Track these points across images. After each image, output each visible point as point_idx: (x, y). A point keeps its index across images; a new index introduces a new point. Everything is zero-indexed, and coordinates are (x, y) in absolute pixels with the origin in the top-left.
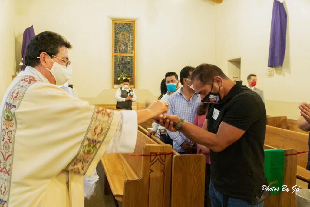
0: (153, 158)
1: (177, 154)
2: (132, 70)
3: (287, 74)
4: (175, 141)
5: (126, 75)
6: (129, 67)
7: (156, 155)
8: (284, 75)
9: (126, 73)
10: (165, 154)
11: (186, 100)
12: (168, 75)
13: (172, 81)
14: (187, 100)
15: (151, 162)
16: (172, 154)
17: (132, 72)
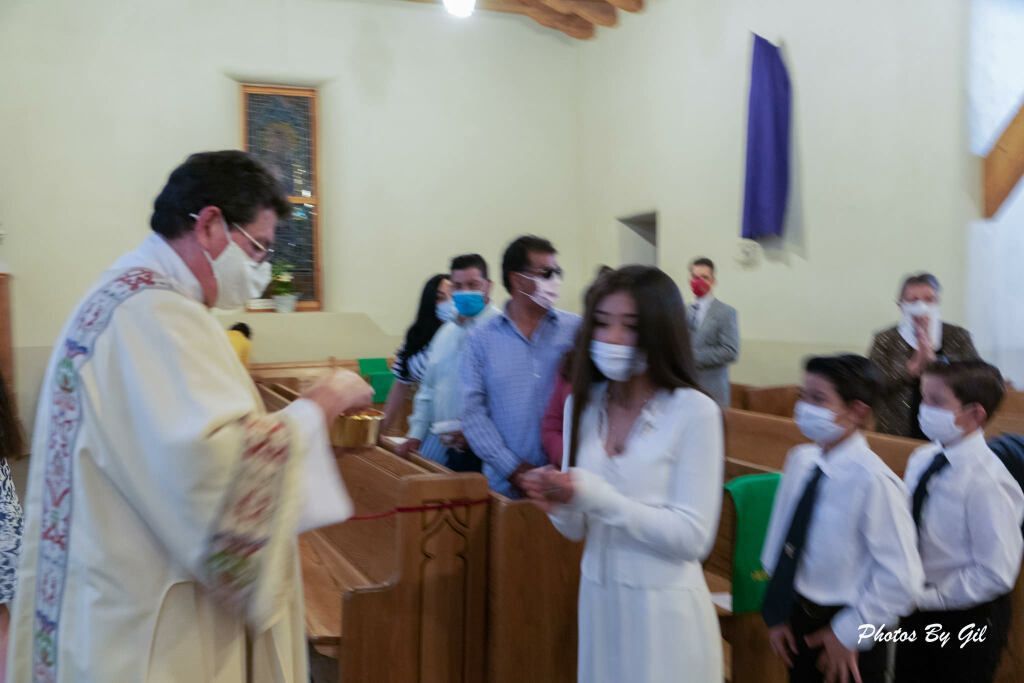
0: (430, 515)
1: (504, 501)
2: (311, 249)
3: (795, 258)
4: (490, 464)
5: (289, 266)
6: (302, 240)
7: (441, 506)
8: (788, 263)
9: (292, 261)
10: (467, 503)
11: (522, 339)
12: (461, 263)
13: (472, 285)
14: (525, 338)
15: (425, 528)
16: (490, 502)
17: (311, 257)
